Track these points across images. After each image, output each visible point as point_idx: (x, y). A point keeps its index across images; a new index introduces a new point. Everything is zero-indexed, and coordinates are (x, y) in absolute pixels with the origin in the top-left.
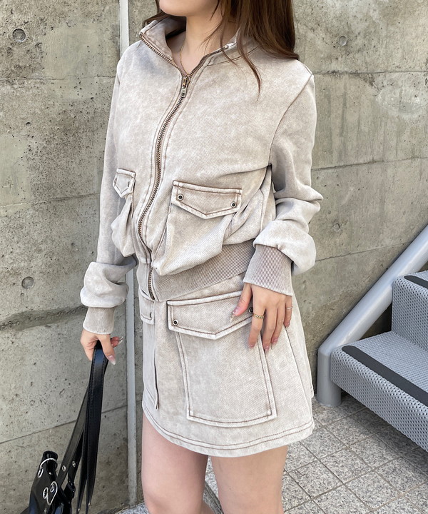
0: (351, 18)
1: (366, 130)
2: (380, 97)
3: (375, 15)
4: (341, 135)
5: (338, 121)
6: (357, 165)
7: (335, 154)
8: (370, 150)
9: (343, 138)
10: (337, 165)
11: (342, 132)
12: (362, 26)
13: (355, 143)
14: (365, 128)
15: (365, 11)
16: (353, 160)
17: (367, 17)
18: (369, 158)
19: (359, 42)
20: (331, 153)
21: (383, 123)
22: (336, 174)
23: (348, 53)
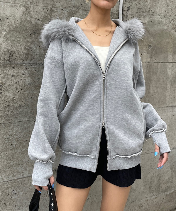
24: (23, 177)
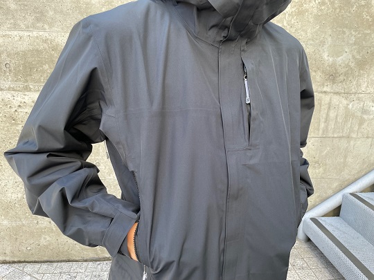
0: (338, 66)
1: (341, 121)
2: (351, 106)
3: (352, 65)
4: (325, 122)
5: (324, 116)
6: (333, 137)
7: (321, 132)
8: (341, 131)
9: (326, 124)
10: (321, 136)
12: (344, 70)
13: (333, 127)
14: (340, 120)
15: (347, 63)
16: (330, 135)
17: (348, 66)
19: (342, 78)
22: (320, 140)
23: (334, 83)
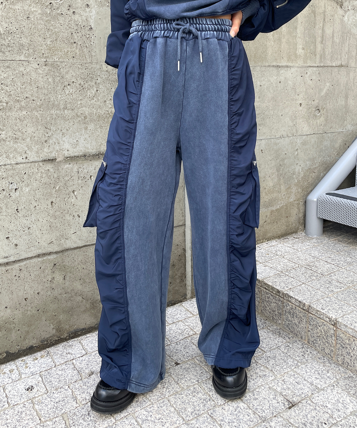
1: (338, 41)
4: (322, 43)
5: (320, 32)
6: (331, 67)
7: (318, 56)
8: (339, 57)
9: (323, 45)
10: (319, 65)
11: (323, 41)
13: (330, 50)
16: (329, 63)
18: (338, 63)
20: (315, 55)
21: (348, 38)
22: (318, 72)
24: (27, 161)
